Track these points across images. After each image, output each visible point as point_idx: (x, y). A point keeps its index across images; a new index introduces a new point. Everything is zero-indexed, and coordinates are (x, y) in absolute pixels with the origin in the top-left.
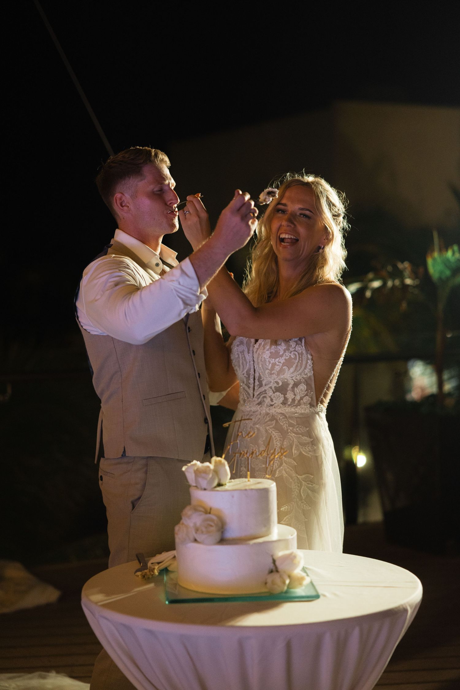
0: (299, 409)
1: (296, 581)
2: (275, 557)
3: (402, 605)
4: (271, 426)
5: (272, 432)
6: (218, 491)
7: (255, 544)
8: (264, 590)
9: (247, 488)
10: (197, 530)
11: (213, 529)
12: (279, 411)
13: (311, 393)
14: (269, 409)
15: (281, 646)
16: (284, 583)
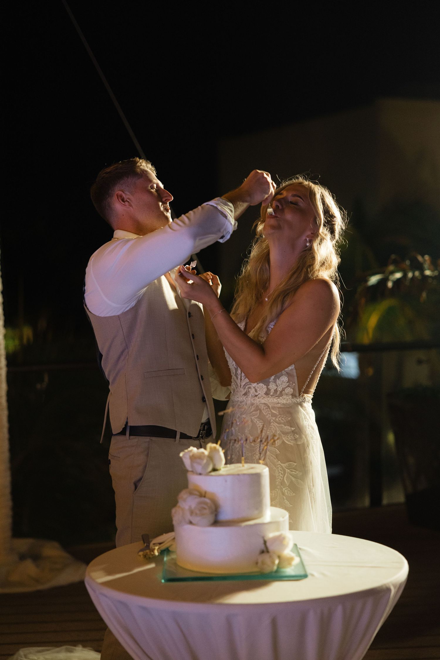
0: (281, 399)
1: (284, 561)
2: (266, 539)
3: (385, 585)
4: (256, 416)
5: (256, 422)
6: (212, 476)
7: (247, 526)
8: (255, 569)
9: (240, 473)
10: (192, 513)
11: (207, 511)
12: (263, 401)
13: (293, 385)
14: (254, 399)
15: (266, 622)
16: (273, 563)
